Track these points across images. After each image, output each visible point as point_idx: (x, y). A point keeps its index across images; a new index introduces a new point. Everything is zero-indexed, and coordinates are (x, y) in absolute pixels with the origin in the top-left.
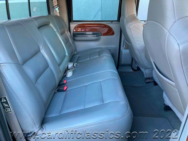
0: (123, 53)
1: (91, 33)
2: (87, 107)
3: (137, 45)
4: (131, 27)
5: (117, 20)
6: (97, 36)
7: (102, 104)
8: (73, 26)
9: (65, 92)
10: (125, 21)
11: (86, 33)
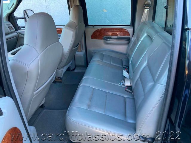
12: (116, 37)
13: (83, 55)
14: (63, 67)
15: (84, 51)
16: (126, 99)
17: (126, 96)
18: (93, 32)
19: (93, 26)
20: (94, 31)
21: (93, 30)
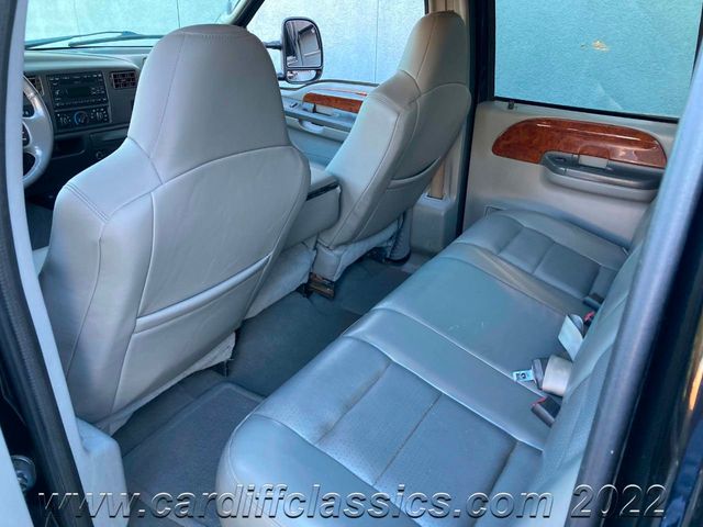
12: (601, 163)
13: (443, 214)
14: (346, 244)
15: (454, 198)
16: (517, 448)
17: (520, 437)
18: (508, 126)
19: (512, 102)
20: (513, 122)
21: (508, 119)
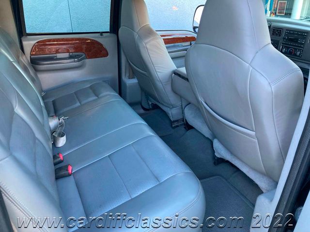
0: (128, 85)
1: (66, 55)
2: (134, 196)
3: (158, 74)
4: (148, 46)
5: (109, 31)
6: (79, 61)
7: (158, 183)
8: (29, 44)
9: (72, 176)
10: (136, 37)
11: (56, 57)
